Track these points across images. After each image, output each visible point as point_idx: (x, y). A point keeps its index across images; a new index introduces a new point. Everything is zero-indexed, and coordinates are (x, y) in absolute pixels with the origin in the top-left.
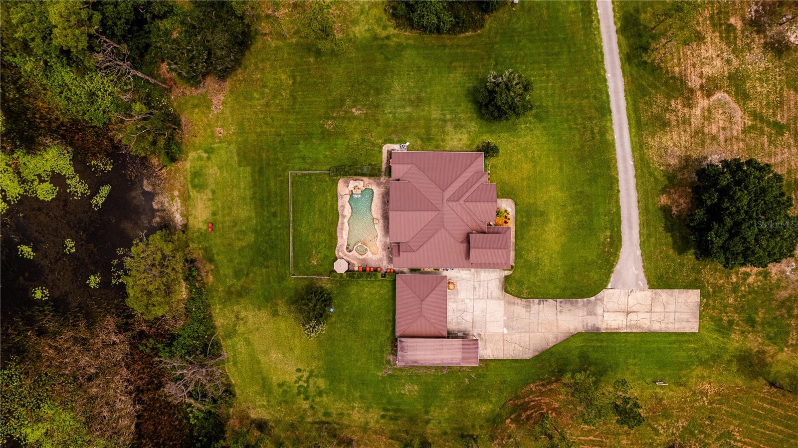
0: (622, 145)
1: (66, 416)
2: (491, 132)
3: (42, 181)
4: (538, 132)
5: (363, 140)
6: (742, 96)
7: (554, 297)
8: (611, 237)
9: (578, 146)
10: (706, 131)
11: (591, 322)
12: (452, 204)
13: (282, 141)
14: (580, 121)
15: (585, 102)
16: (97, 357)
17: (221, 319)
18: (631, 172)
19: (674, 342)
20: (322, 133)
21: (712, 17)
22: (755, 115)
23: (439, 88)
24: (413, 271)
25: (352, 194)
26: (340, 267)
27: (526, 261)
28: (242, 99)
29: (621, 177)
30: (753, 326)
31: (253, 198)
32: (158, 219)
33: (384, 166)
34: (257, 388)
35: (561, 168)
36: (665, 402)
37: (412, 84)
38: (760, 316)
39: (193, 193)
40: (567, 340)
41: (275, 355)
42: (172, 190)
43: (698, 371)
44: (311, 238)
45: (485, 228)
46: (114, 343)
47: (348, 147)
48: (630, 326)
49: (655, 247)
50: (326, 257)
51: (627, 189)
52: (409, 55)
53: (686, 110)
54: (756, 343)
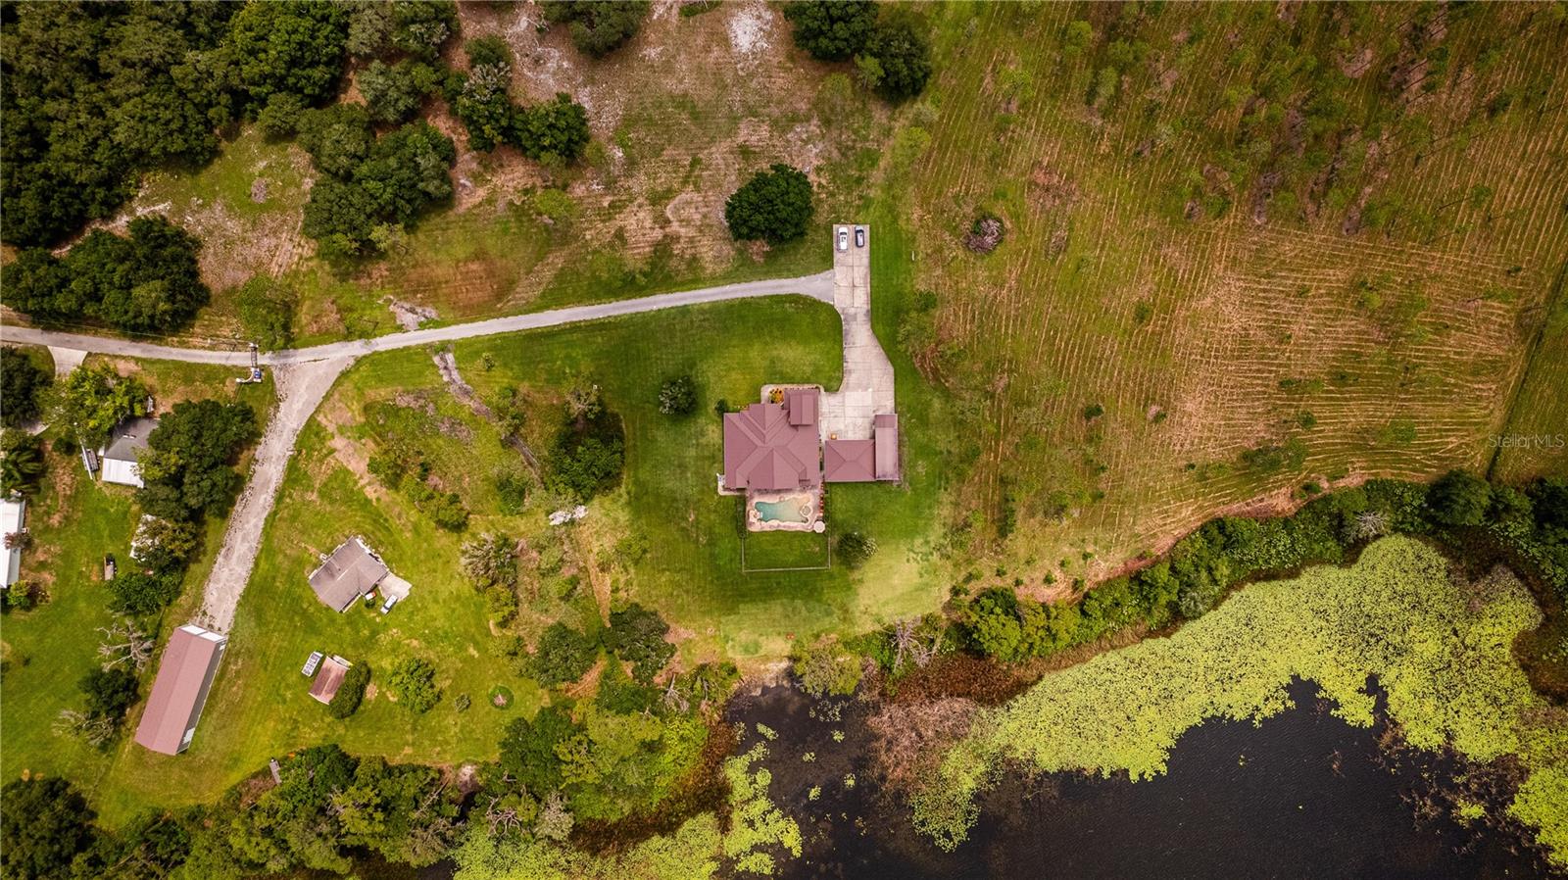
0: (713, 295)
1: (953, 755)
2: (706, 405)
3: (755, 781)
4: (705, 367)
5: (715, 511)
6: (668, 194)
7: (842, 349)
8: (790, 302)
9: (715, 333)
10: (699, 223)
11: (862, 318)
12: (768, 438)
13: (717, 579)
14: (694, 332)
15: (678, 328)
16: (902, 731)
17: (865, 627)
18: (735, 287)
19: (878, 245)
20: (710, 545)
21: (603, 221)
22: (685, 182)
23: (670, 450)
24: (822, 468)
25: (760, 520)
26: (820, 527)
27: (812, 375)
28: (683, 613)
29: (740, 295)
30: (864, 178)
31: (765, 602)
32: (785, 683)
33: (737, 494)
34: (924, 595)
35: (734, 347)
36: (929, 251)
37: (667, 472)
38: (855, 173)
39: (762, 652)
40: (878, 337)
41: (896, 581)
42: (760, 671)
43: (902, 223)
44: (797, 553)
45: (785, 412)
46: (890, 717)
47: (721, 524)
48: (865, 283)
49: (798, 265)
50: (812, 539)
51: (750, 289)
52: (644, 475)
53: (682, 241)
54: (877, 176)
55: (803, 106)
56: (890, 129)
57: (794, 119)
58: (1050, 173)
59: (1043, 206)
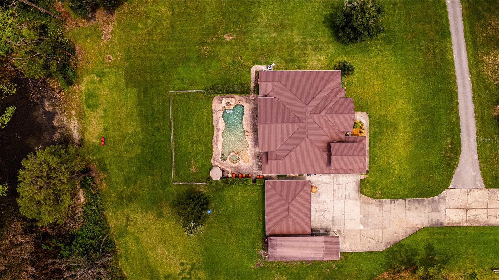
0: (461, 64)
2: (346, 53)
4: (387, 53)
5: (234, 62)
7: (404, 197)
8: (452, 143)
9: (421, 64)
11: (435, 217)
12: (313, 116)
13: (163, 65)
14: (423, 43)
15: (427, 27)
18: (469, 87)
20: (198, 57)
23: (300, 15)
24: (280, 176)
25: (225, 110)
26: (216, 174)
27: (379, 166)
28: (128, 29)
29: (460, 91)
31: (139, 115)
32: (58, 135)
33: (253, 85)
35: (408, 84)
37: (276, 13)
39: (88, 112)
40: (415, 234)
41: (161, 251)
42: (70, 108)
44: (190, 149)
45: (343, 137)
46: (21, 244)
47: (221, 68)
48: (470, 221)
49: (491, 152)
50: (203, 165)
51: (466, 102)
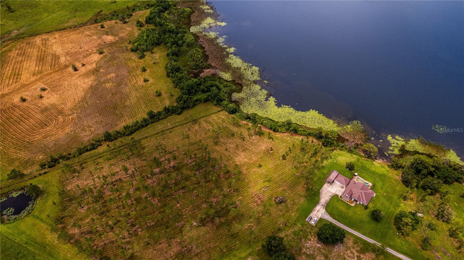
0: (355, 233)
1: (349, 131)
2: (369, 212)
3: (393, 149)
4: (365, 219)
5: (378, 192)
7: (329, 201)
8: (336, 218)
9: (358, 224)
10: (349, 250)
11: (321, 204)
13: (384, 181)
15: (367, 232)
16: (357, 139)
17: (355, 156)
18: (348, 230)
20: (383, 187)
26: (356, 174)
27: (340, 201)
28: (396, 181)
29: (348, 228)
30: (300, 230)
31: (375, 172)
32: (378, 158)
34: (339, 154)
35: (355, 219)
36: (295, 206)
37: (386, 206)
38: (301, 233)
39: (380, 165)
40: (319, 198)
41: (344, 159)
42: (383, 163)
43: (297, 215)
47: (378, 189)
48: (315, 210)
50: (359, 174)
51: (344, 227)
52: (393, 209)
53: (356, 250)
54: (296, 229)
55: (303, 257)
56: (285, 236)
57: (308, 256)
58: (256, 201)
59: (263, 197)
